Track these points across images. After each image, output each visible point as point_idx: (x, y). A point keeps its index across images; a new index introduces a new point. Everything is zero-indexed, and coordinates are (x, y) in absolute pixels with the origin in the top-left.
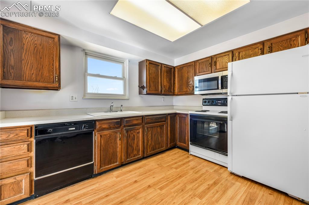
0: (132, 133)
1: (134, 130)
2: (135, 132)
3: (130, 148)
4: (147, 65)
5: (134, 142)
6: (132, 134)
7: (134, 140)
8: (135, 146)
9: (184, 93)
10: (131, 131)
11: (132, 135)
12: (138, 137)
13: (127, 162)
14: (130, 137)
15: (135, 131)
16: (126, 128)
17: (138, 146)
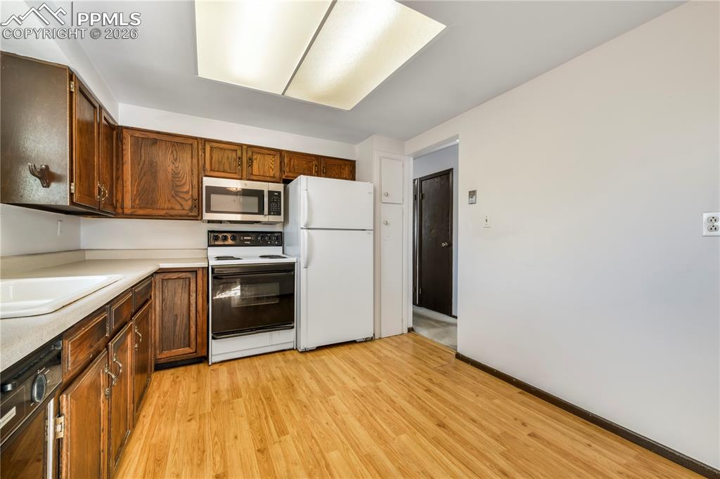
4: (71, 93)
9: (163, 213)
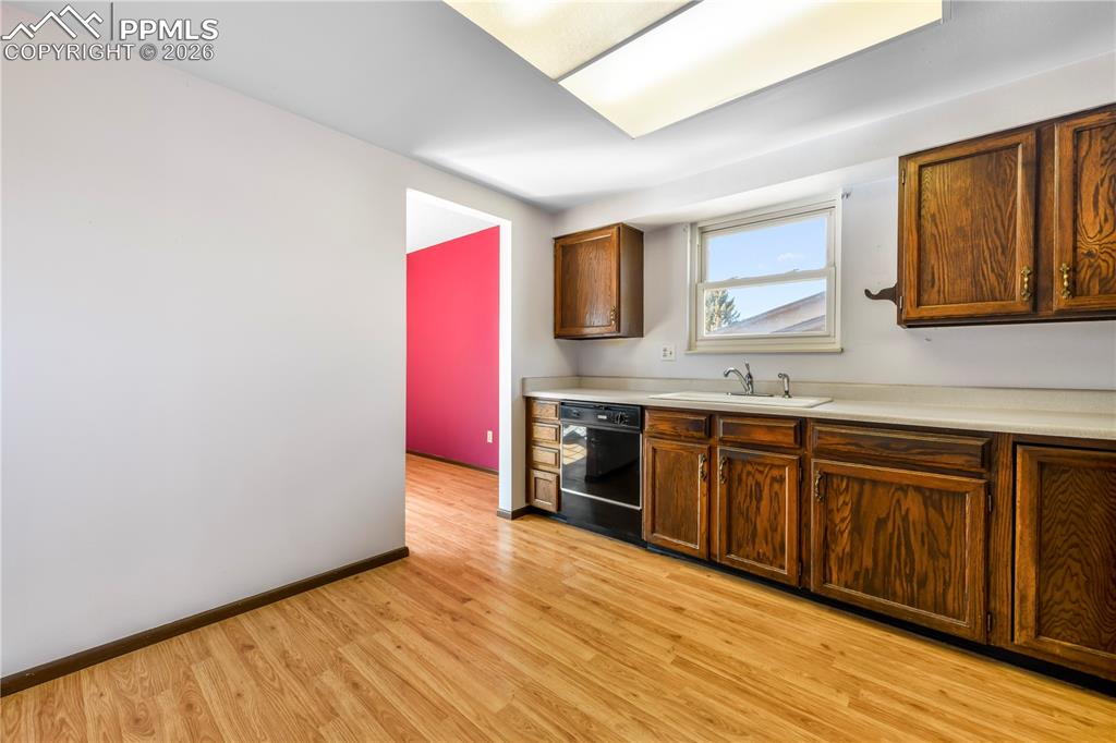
0: (749, 473)
1: (760, 464)
2: (761, 472)
3: (742, 521)
5: (758, 508)
6: (750, 478)
7: (759, 500)
8: (762, 523)
10: (744, 465)
11: (751, 481)
12: (776, 498)
13: (727, 563)
14: (744, 485)
15: (761, 468)
16: (727, 448)
17: (774, 527)
